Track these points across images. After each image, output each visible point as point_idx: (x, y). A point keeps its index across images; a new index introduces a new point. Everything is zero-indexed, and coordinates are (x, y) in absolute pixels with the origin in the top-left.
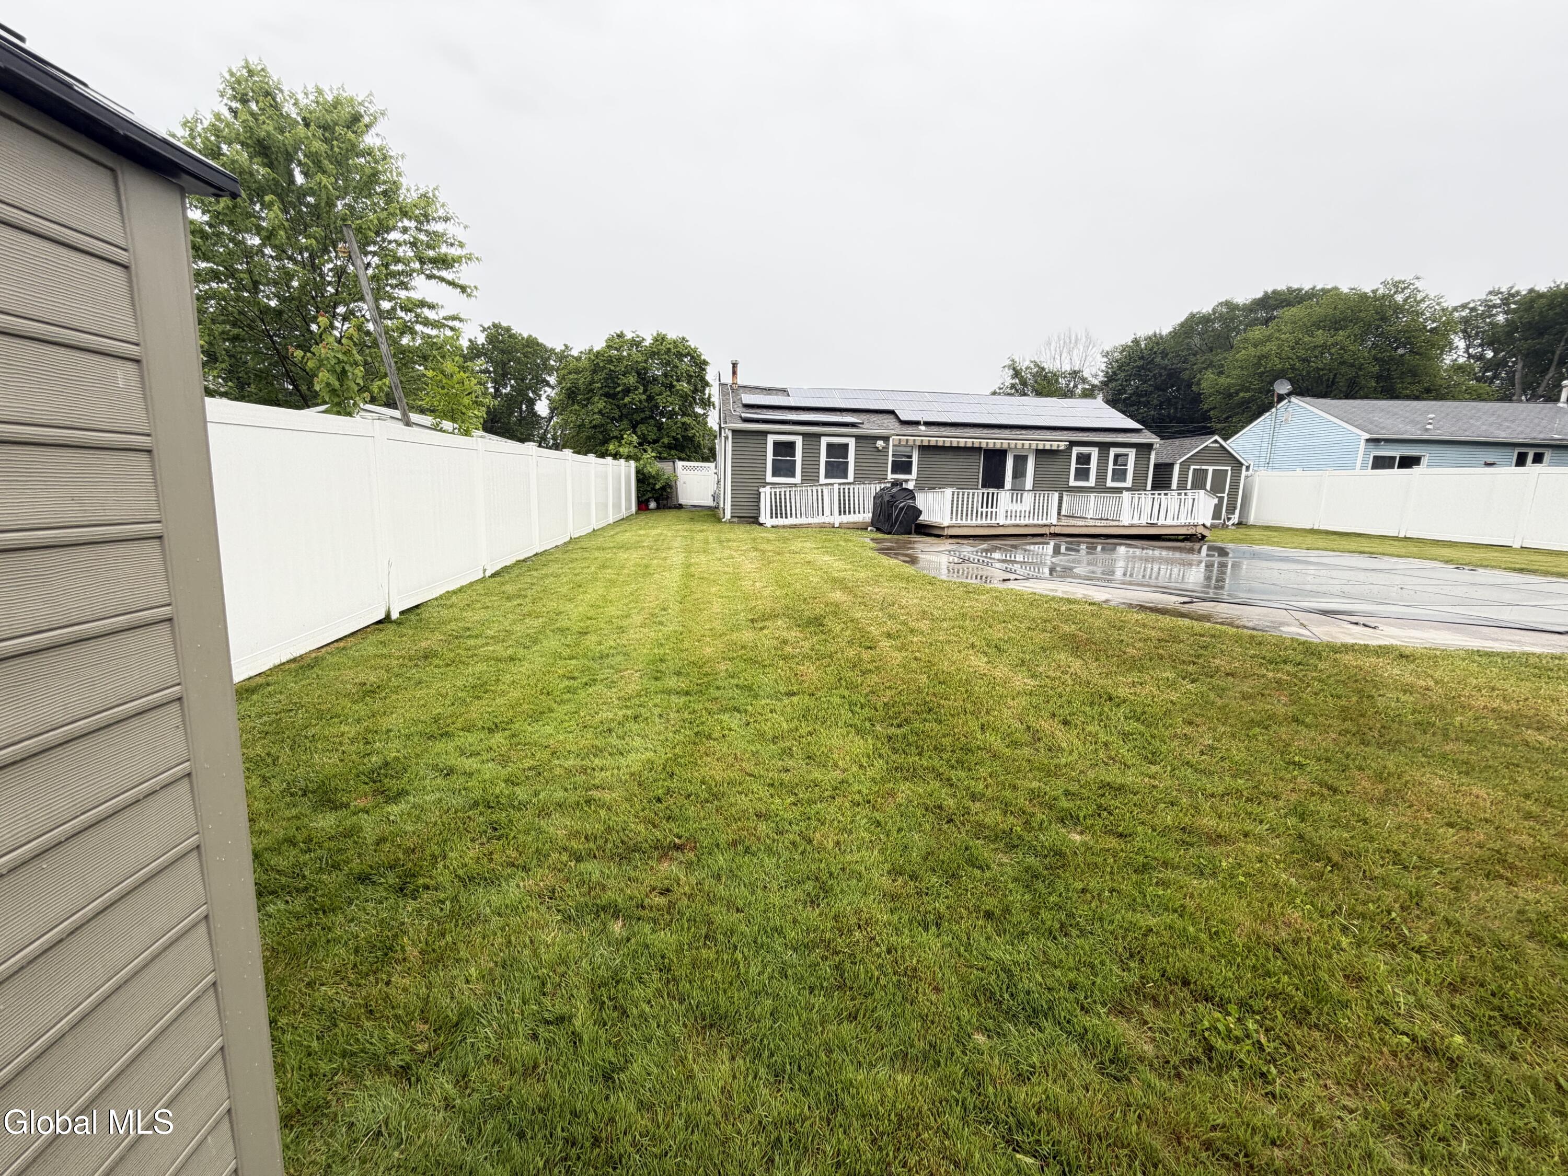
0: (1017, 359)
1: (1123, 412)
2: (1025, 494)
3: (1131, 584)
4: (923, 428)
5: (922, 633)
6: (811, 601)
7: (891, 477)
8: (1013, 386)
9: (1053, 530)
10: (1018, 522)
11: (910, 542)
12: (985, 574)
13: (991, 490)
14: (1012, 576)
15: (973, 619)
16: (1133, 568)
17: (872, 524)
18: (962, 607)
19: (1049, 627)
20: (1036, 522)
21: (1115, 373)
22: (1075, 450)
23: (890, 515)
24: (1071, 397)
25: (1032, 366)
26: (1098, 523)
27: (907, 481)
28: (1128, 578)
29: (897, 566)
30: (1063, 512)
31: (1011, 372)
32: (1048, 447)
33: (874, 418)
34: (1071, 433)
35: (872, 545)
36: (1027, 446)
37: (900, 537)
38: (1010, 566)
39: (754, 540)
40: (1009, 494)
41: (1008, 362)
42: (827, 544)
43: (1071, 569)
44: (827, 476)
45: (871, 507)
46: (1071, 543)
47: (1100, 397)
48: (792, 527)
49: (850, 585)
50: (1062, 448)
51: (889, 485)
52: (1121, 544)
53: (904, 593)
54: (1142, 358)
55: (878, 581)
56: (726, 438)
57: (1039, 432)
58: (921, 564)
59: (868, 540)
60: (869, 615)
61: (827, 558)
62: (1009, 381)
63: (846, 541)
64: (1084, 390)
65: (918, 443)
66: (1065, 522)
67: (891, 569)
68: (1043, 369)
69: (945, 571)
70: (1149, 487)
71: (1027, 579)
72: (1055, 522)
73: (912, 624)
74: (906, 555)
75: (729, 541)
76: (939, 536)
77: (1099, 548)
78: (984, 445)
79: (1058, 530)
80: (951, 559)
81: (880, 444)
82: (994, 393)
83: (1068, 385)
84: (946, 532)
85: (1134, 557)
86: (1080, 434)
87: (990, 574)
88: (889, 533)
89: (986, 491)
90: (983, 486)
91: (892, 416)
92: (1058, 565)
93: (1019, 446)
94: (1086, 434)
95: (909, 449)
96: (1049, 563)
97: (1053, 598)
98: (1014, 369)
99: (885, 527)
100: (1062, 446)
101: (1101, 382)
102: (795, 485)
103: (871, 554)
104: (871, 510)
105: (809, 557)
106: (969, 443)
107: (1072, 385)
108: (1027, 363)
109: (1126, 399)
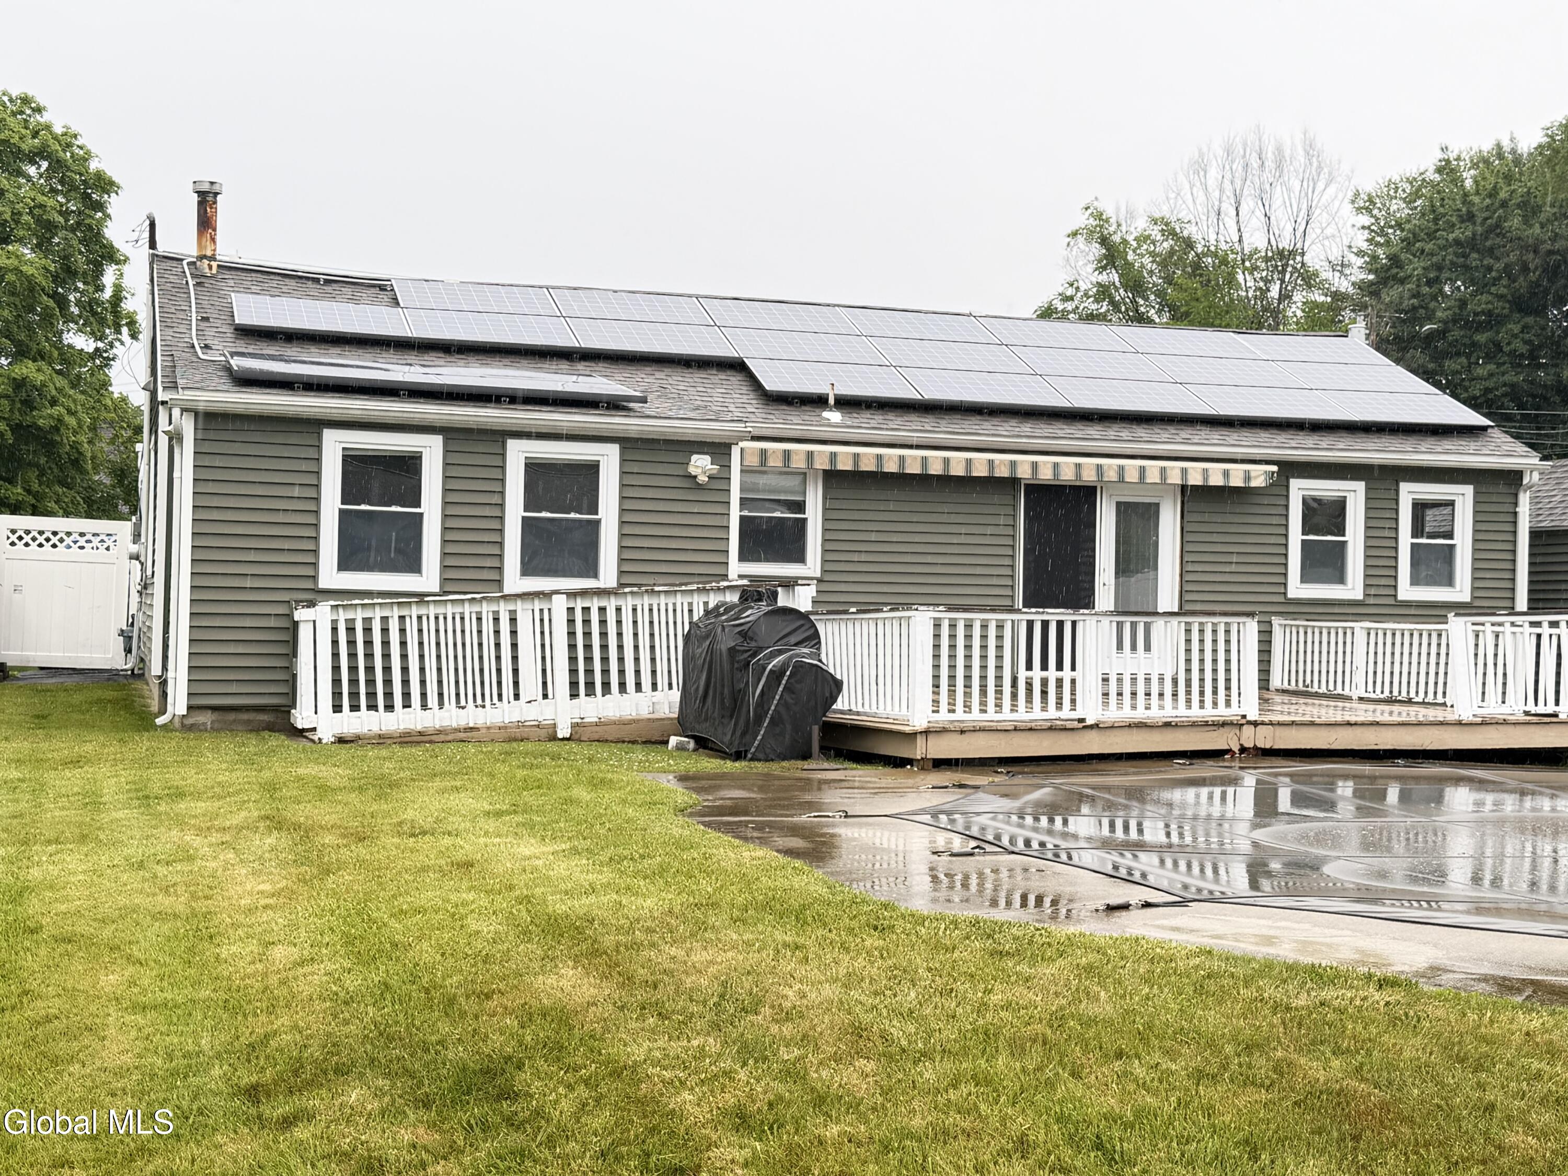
0: (1109, 212)
1: (1427, 376)
2: (1158, 625)
3: (1498, 911)
4: (834, 416)
5: (854, 1106)
6: (470, 1006)
7: (737, 569)
8: (1103, 292)
9: (1249, 737)
10: (1140, 714)
11: (807, 785)
12: (1050, 887)
13: (1053, 615)
14: (1136, 895)
15: (1017, 1048)
16: (1500, 857)
17: (682, 724)
18: (981, 1008)
19: (1261, 1065)
20: (1195, 713)
21: (1394, 260)
22: (1299, 489)
23: (738, 698)
24: (1274, 329)
25: (1156, 234)
26: (1383, 713)
27: (790, 584)
28: (1486, 893)
29: (768, 870)
30: (1276, 681)
31: (1097, 250)
32: (1216, 480)
33: (678, 380)
34: (1281, 438)
35: (682, 796)
36: (1153, 476)
37: (776, 768)
38: (1127, 860)
39: (271, 788)
40: (1108, 627)
41: (1083, 220)
42: (528, 797)
43: (1314, 866)
44: (528, 569)
45: (678, 668)
46: (1306, 778)
47: (1359, 330)
48: (408, 739)
49: (609, 941)
50: (1258, 481)
51: (733, 598)
52: (1458, 781)
53: (788, 965)
54: (1470, 217)
55: (702, 926)
56: (175, 438)
57: (1185, 433)
58: (846, 859)
59: (668, 782)
60: (676, 1047)
61: (528, 847)
62: (1089, 278)
63: (597, 784)
64: (1311, 306)
65: (822, 464)
66: (1283, 710)
67: (747, 882)
68: (1189, 244)
69: (921, 882)
70: (1522, 603)
71: (1182, 903)
72: (1253, 715)
73: (821, 1076)
74: (795, 830)
75: (180, 794)
76: (899, 763)
77: (1393, 794)
78: (1024, 472)
79: (1265, 738)
80: (941, 840)
81: (701, 465)
82: (1047, 313)
83: (1264, 292)
84: (919, 750)
85: (1500, 823)
86: (1310, 440)
87: (1067, 890)
88: (738, 756)
89: (1037, 616)
90: (1029, 602)
91: (735, 380)
92: (1276, 853)
93: (1132, 476)
94: (1326, 441)
95: (794, 482)
96: (1244, 846)
97: (1267, 967)
98: (1104, 241)
99: (725, 736)
100: (1259, 476)
101: (1360, 286)
102: (421, 598)
103: (680, 828)
104: (678, 679)
105: (467, 848)
106: (980, 465)
107: (1274, 291)
108: (1140, 225)
109: (1431, 335)
